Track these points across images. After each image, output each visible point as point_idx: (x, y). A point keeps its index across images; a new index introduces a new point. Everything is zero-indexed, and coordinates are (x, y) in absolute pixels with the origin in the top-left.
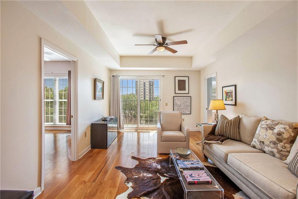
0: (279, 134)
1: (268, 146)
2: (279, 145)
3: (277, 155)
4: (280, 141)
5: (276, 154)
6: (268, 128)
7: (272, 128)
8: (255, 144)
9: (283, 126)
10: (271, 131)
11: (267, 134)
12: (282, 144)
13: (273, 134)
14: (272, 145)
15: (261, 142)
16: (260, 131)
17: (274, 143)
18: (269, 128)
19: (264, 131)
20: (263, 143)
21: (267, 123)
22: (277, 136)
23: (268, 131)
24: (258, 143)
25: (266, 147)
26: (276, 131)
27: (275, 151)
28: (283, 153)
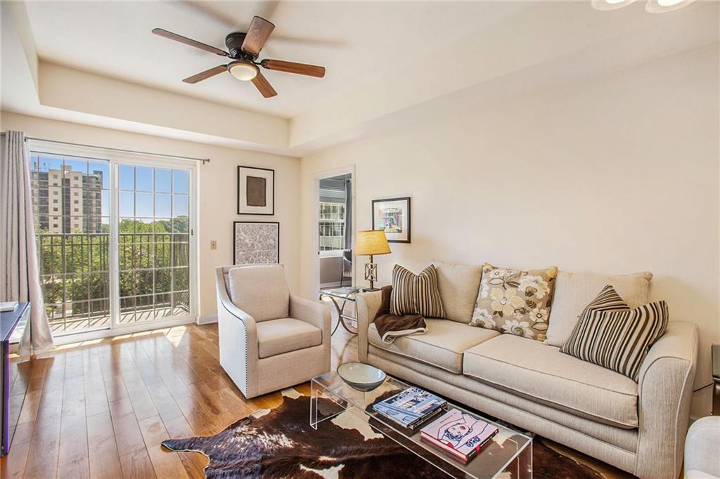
0: (530, 294)
1: (511, 318)
2: (531, 313)
3: (529, 333)
4: (532, 305)
5: (528, 330)
6: (506, 285)
7: (514, 284)
8: (482, 319)
9: (533, 278)
10: (514, 289)
11: (507, 296)
12: (536, 310)
13: (518, 294)
14: (519, 316)
15: (495, 313)
16: (489, 292)
17: (524, 312)
18: (508, 283)
19: (501, 290)
20: (501, 314)
21: (501, 275)
22: (527, 298)
23: (508, 289)
24: (490, 317)
25: (508, 322)
26: (522, 288)
27: (525, 325)
28: (537, 326)
